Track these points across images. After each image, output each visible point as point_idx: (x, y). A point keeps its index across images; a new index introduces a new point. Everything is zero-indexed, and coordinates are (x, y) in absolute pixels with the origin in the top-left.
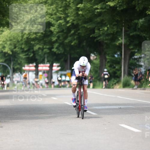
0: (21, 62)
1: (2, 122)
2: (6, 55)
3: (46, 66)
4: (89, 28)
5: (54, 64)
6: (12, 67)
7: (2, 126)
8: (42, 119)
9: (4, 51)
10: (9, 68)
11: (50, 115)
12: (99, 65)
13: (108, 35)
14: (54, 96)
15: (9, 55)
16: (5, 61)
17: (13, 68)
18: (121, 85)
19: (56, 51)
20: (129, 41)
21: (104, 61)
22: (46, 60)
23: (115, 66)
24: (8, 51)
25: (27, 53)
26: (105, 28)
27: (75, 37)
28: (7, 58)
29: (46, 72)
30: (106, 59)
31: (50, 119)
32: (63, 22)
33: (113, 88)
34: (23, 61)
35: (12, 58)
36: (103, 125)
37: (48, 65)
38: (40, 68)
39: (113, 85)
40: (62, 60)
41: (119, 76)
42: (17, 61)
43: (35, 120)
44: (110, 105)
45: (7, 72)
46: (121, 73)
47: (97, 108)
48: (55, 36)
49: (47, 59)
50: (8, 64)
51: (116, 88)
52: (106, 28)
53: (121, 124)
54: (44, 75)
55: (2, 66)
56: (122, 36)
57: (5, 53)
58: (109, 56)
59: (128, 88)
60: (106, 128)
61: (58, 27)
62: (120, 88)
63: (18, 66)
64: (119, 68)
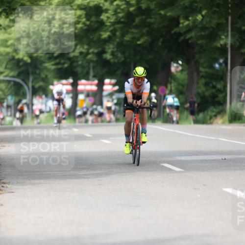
0: (46, 76)
1: (13, 184)
2: (21, 64)
3: (91, 85)
4: (170, 16)
5: (107, 81)
6: (30, 85)
7: (13, 191)
8: (84, 178)
9: (17, 57)
10: (26, 87)
11: (98, 172)
12: (186, 82)
13: (204, 28)
14: (106, 137)
15: (26, 64)
16: (18, 76)
17: (33, 87)
18: (226, 117)
19: (111, 59)
20: (239, 40)
21: (195, 74)
22: (92, 74)
23: (214, 83)
24: (24, 56)
25: (58, 61)
26: (197, 16)
27: (145, 31)
28: (22, 69)
29: (91, 94)
30: (198, 72)
31: (99, 179)
32: (123, 5)
33: (211, 123)
34: (50, 75)
35: (30, 70)
36: (195, 189)
37: (96, 82)
38: (80, 88)
39: (211, 118)
40: (119, 72)
41: (222, 102)
42: (39, 74)
43: (71, 180)
44: (207, 153)
45: (21, 93)
46: (226, 95)
47: (183, 158)
48: (108, 29)
49: (94, 72)
50: (23, 80)
51: (217, 123)
52: (199, 17)
53: (226, 188)
54: (88, 99)
55: (12, 83)
56: (228, 31)
57: (19, 61)
58: (204, 68)
59: (239, 124)
60: (199, 196)
61: (113, 13)
62: (223, 123)
63: (41, 84)
64: (222, 88)
